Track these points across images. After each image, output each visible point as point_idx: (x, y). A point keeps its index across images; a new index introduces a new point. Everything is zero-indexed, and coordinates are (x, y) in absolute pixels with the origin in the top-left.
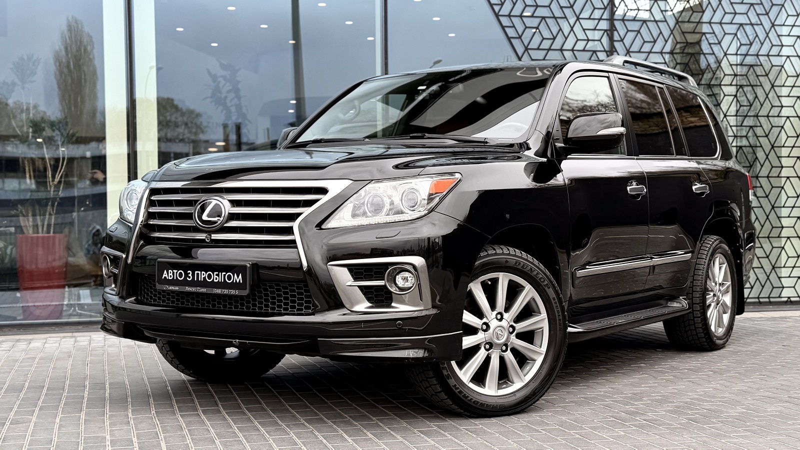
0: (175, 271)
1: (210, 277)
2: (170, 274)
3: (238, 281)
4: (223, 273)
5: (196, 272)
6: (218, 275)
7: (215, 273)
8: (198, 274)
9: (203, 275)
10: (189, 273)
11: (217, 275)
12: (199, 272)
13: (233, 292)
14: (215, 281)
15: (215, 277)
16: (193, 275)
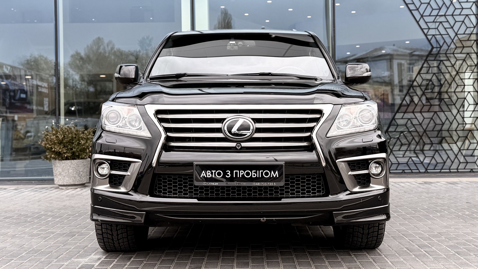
0: (214, 171)
1: (248, 174)
2: (208, 174)
3: (275, 176)
4: (260, 171)
5: (234, 171)
6: (256, 173)
7: (253, 171)
8: (236, 173)
9: (242, 173)
10: (228, 172)
11: (254, 172)
12: (238, 171)
13: (271, 184)
14: (253, 177)
15: (253, 174)
16: (232, 173)
